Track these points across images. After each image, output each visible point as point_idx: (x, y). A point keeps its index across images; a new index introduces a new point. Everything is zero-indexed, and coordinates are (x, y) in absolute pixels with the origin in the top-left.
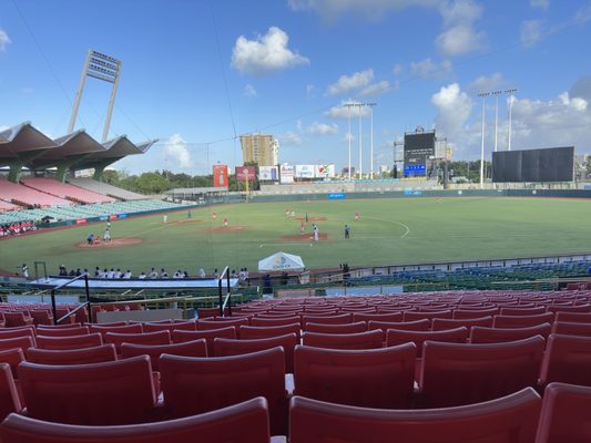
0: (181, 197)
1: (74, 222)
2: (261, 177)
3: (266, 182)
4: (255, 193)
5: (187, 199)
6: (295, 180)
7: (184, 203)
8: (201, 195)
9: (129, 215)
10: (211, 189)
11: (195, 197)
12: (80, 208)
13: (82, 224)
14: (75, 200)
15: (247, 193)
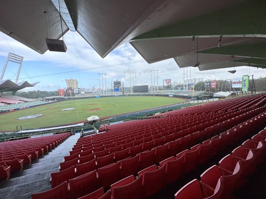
0: (48, 100)
1: (9, 111)
2: (75, 92)
3: (77, 94)
4: (73, 97)
5: (50, 100)
6: (86, 93)
7: (50, 101)
8: (55, 98)
9: (31, 107)
10: (59, 97)
11: (53, 99)
12: (8, 106)
13: (12, 111)
14: (6, 103)
15: (71, 97)
